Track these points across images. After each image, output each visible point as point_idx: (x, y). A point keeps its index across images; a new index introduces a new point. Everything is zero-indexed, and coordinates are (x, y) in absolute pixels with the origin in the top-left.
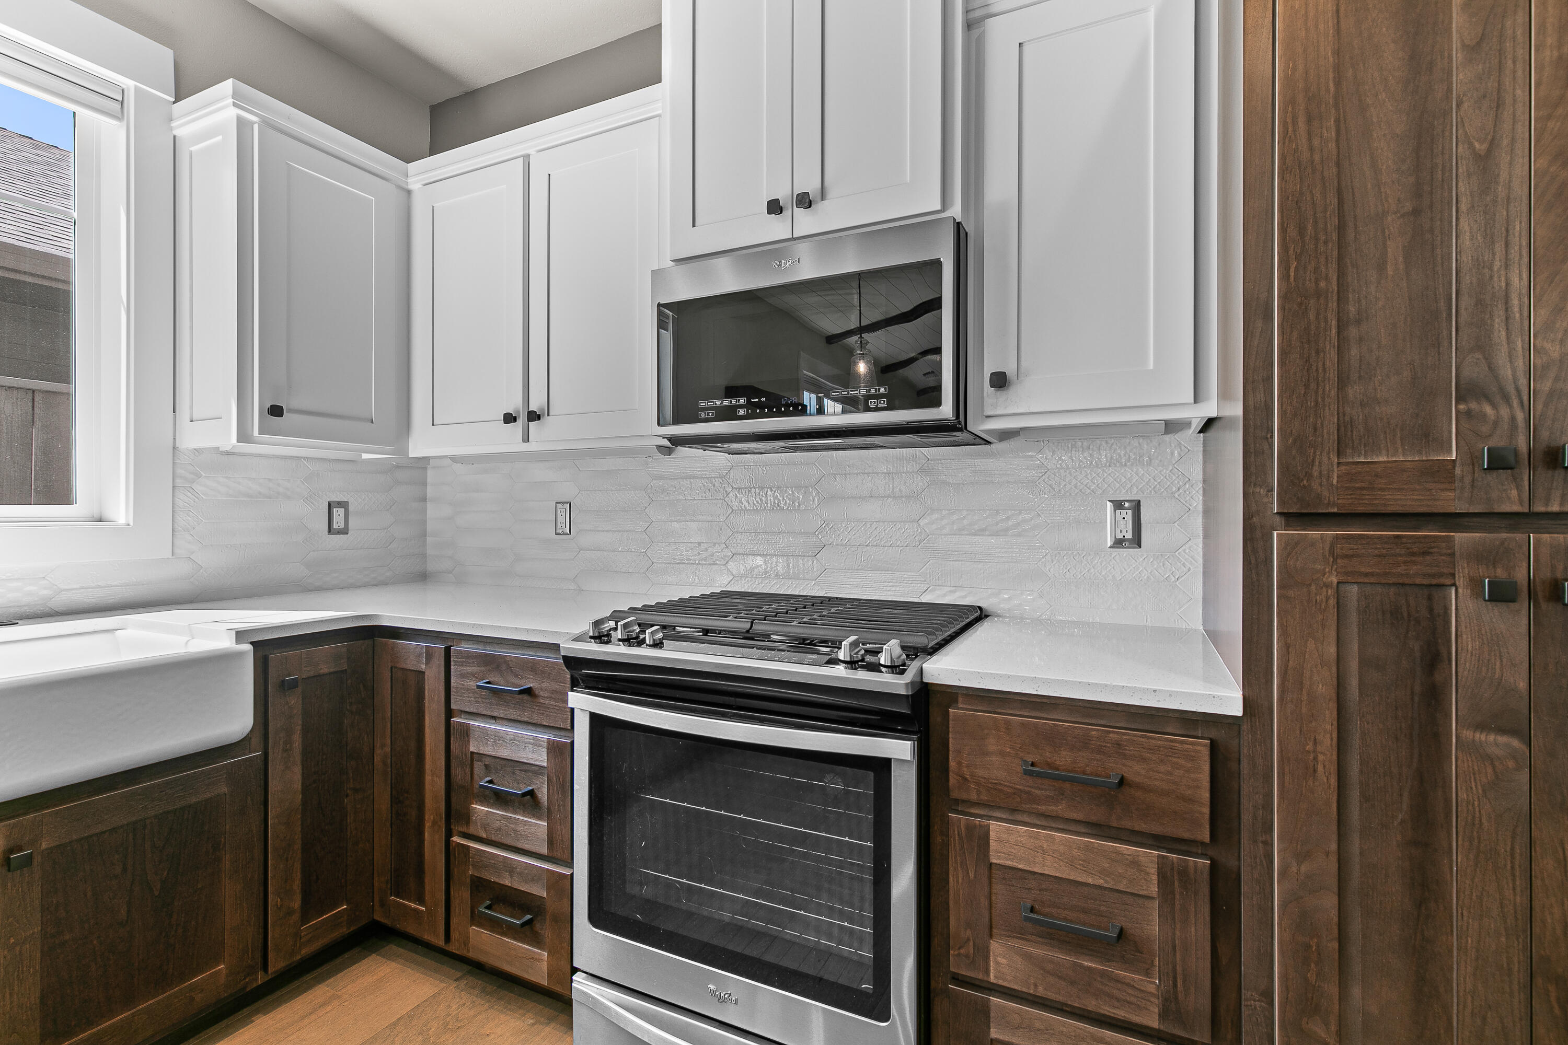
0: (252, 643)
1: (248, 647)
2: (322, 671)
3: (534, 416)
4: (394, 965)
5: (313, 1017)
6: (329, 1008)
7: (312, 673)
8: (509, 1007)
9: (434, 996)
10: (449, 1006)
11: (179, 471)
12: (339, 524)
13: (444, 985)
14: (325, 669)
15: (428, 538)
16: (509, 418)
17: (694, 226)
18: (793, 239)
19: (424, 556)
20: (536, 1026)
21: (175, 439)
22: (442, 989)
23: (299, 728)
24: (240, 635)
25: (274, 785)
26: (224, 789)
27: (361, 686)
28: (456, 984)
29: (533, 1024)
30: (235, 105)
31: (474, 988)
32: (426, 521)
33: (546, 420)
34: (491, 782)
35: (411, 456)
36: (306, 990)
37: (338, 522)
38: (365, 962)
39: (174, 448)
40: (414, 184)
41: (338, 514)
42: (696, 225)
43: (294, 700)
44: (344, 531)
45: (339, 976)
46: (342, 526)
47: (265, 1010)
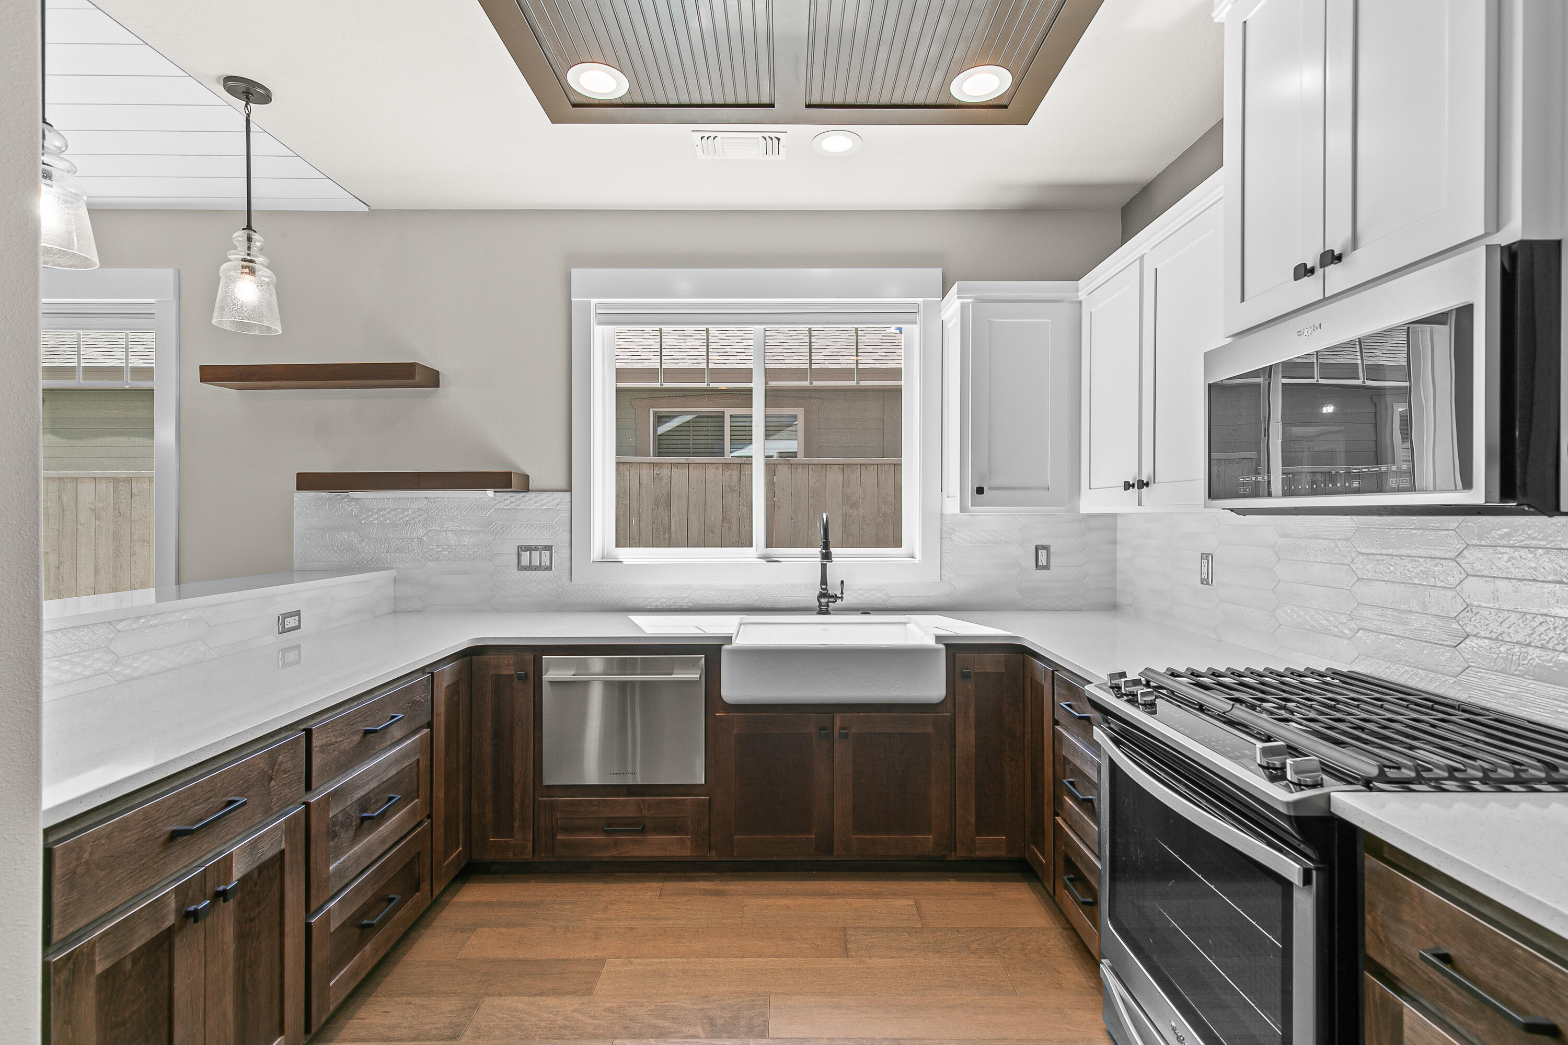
0: (945, 644)
1: (942, 647)
2: (987, 671)
3: (1142, 484)
4: (1033, 895)
5: (976, 897)
6: (986, 898)
7: (981, 671)
8: (1085, 966)
9: (1044, 929)
10: (1048, 941)
11: (944, 528)
12: (1043, 562)
13: (1054, 926)
14: (989, 669)
15: (1118, 575)
16: (1128, 486)
17: (1243, 300)
18: (1326, 299)
19: (1114, 589)
20: (1094, 990)
21: (942, 508)
22: (1051, 928)
23: (973, 705)
24: (938, 639)
25: (959, 738)
26: (930, 730)
27: (1015, 686)
28: (1061, 930)
29: (1093, 988)
30: (959, 298)
31: (1070, 940)
32: (1116, 561)
33: (1152, 485)
34: (1072, 783)
35: (1081, 512)
36: (980, 881)
37: (1043, 560)
38: (1019, 884)
39: (941, 514)
40: (1082, 296)
41: (1042, 554)
42: (1245, 299)
43: (970, 685)
44: (1047, 567)
45: (1001, 883)
46: (1045, 564)
47: (958, 879)
